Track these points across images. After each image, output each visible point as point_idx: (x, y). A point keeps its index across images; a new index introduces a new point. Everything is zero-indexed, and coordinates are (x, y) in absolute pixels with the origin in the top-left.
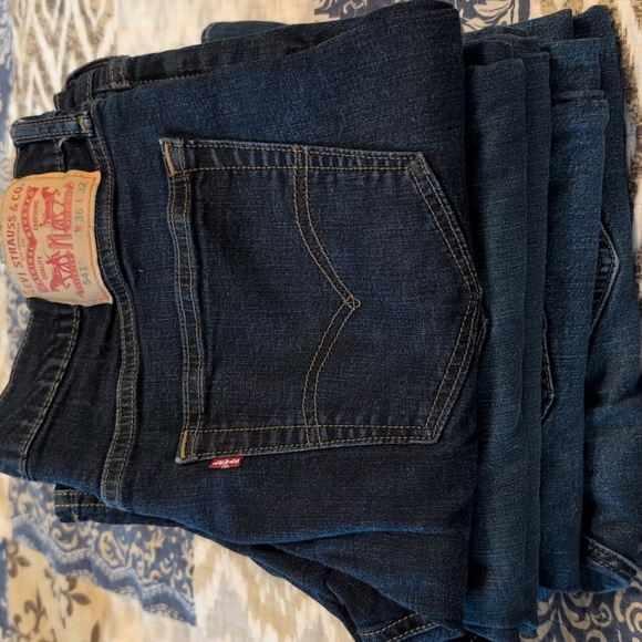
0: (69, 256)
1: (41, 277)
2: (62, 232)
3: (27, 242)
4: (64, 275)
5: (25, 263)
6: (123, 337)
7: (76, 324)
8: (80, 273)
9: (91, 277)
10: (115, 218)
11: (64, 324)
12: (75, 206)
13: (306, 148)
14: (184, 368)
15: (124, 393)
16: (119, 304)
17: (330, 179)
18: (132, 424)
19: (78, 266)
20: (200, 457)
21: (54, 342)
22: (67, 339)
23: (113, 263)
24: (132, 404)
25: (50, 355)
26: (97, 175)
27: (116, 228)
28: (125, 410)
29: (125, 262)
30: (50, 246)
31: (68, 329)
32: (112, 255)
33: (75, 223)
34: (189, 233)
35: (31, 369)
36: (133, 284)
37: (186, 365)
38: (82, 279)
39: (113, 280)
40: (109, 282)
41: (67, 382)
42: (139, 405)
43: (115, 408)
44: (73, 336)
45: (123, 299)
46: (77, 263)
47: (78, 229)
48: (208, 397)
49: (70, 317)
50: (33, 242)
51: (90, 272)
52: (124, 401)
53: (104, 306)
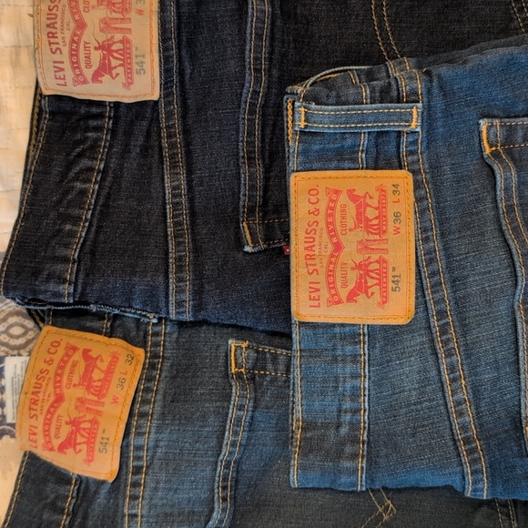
0: (125, 41)
1: (83, 65)
2: (120, 16)
3: (73, 25)
4: (114, 63)
5: (66, 50)
6: (164, 134)
7: (108, 124)
8: (134, 60)
9: (147, 67)
10: (178, 6)
11: (93, 123)
14: (242, 160)
15: (173, 188)
18: (185, 219)
19: (134, 52)
20: (269, 245)
21: (82, 141)
22: (99, 139)
23: (173, 52)
24: (184, 199)
25: (80, 155)
27: (179, 16)
28: (176, 205)
29: (184, 52)
30: (101, 30)
31: (99, 129)
32: (173, 44)
33: (135, 6)
34: (268, 21)
35: (56, 170)
36: (188, 77)
37: (243, 157)
38: (135, 67)
39: (168, 70)
42: (191, 200)
43: (164, 204)
44: (106, 136)
45: (169, 95)
46: (134, 49)
47: (139, 12)
48: (266, 189)
49: (101, 116)
50: (81, 25)
51: (147, 60)
52: (174, 196)
53: (145, 103)
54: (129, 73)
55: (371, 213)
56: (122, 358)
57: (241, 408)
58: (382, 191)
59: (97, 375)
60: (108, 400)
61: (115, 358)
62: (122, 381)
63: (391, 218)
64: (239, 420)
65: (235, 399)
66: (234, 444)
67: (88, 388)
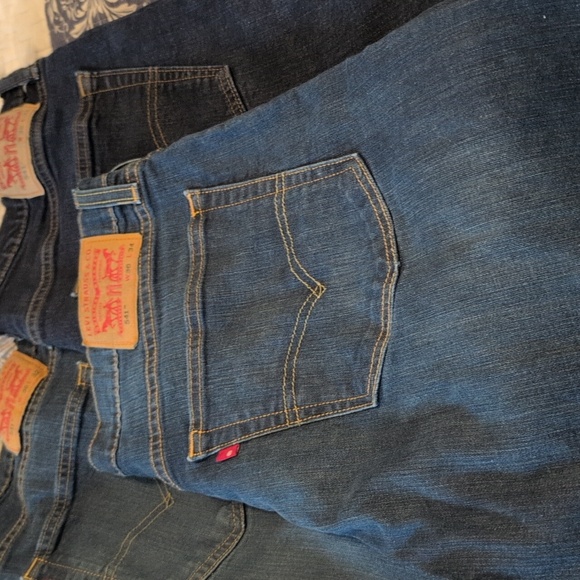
0: (15, 159)
2: (12, 143)
4: (13, 174)
6: (52, 218)
7: (26, 213)
8: (22, 170)
9: (28, 174)
10: (43, 131)
11: (19, 213)
12: (20, 124)
13: (156, 68)
15: (46, 254)
16: (49, 195)
17: (170, 88)
19: (20, 166)
21: (13, 226)
22: (21, 224)
23: (42, 162)
24: (50, 262)
25: (11, 235)
26: (38, 106)
27: (44, 138)
28: (47, 266)
29: (50, 161)
30: (5, 154)
31: (21, 217)
32: (41, 156)
33: (19, 135)
34: (86, 134)
36: (57, 177)
38: (23, 175)
39: (43, 174)
40: (40, 176)
41: (20, 253)
42: (55, 262)
43: (41, 265)
44: (24, 221)
45: (51, 190)
46: (20, 163)
47: (20, 139)
49: (21, 209)
52: (46, 260)
53: (38, 198)
54: (21, 179)
55: (114, 266)
56: (32, 372)
57: (72, 409)
58: (122, 249)
59: (17, 383)
60: (17, 399)
61: (28, 371)
62: (26, 387)
63: (125, 269)
64: (71, 418)
65: (69, 403)
66: (68, 435)
67: (12, 390)
